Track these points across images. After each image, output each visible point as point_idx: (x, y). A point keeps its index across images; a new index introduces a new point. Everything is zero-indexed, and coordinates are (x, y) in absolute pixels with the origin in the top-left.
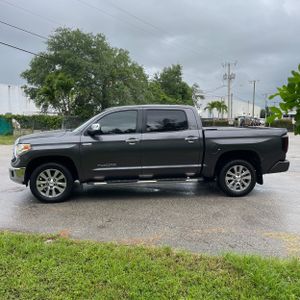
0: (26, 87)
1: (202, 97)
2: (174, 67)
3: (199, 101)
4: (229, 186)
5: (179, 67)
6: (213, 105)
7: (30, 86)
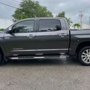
0: (13, 20)
1: (72, 22)
2: (62, 12)
3: (71, 24)
4: (83, 60)
5: (64, 12)
6: (75, 25)
7: (15, 19)
